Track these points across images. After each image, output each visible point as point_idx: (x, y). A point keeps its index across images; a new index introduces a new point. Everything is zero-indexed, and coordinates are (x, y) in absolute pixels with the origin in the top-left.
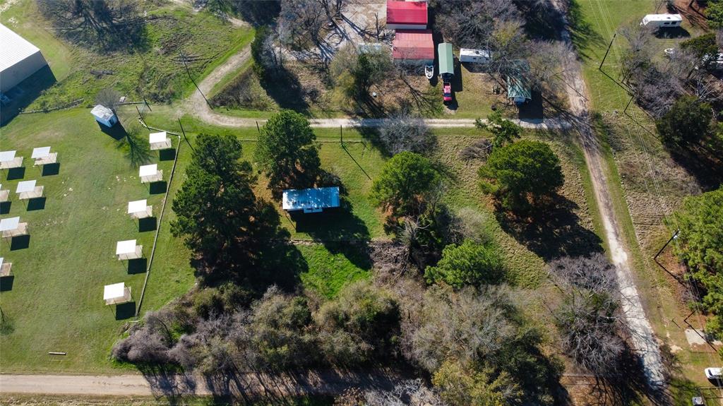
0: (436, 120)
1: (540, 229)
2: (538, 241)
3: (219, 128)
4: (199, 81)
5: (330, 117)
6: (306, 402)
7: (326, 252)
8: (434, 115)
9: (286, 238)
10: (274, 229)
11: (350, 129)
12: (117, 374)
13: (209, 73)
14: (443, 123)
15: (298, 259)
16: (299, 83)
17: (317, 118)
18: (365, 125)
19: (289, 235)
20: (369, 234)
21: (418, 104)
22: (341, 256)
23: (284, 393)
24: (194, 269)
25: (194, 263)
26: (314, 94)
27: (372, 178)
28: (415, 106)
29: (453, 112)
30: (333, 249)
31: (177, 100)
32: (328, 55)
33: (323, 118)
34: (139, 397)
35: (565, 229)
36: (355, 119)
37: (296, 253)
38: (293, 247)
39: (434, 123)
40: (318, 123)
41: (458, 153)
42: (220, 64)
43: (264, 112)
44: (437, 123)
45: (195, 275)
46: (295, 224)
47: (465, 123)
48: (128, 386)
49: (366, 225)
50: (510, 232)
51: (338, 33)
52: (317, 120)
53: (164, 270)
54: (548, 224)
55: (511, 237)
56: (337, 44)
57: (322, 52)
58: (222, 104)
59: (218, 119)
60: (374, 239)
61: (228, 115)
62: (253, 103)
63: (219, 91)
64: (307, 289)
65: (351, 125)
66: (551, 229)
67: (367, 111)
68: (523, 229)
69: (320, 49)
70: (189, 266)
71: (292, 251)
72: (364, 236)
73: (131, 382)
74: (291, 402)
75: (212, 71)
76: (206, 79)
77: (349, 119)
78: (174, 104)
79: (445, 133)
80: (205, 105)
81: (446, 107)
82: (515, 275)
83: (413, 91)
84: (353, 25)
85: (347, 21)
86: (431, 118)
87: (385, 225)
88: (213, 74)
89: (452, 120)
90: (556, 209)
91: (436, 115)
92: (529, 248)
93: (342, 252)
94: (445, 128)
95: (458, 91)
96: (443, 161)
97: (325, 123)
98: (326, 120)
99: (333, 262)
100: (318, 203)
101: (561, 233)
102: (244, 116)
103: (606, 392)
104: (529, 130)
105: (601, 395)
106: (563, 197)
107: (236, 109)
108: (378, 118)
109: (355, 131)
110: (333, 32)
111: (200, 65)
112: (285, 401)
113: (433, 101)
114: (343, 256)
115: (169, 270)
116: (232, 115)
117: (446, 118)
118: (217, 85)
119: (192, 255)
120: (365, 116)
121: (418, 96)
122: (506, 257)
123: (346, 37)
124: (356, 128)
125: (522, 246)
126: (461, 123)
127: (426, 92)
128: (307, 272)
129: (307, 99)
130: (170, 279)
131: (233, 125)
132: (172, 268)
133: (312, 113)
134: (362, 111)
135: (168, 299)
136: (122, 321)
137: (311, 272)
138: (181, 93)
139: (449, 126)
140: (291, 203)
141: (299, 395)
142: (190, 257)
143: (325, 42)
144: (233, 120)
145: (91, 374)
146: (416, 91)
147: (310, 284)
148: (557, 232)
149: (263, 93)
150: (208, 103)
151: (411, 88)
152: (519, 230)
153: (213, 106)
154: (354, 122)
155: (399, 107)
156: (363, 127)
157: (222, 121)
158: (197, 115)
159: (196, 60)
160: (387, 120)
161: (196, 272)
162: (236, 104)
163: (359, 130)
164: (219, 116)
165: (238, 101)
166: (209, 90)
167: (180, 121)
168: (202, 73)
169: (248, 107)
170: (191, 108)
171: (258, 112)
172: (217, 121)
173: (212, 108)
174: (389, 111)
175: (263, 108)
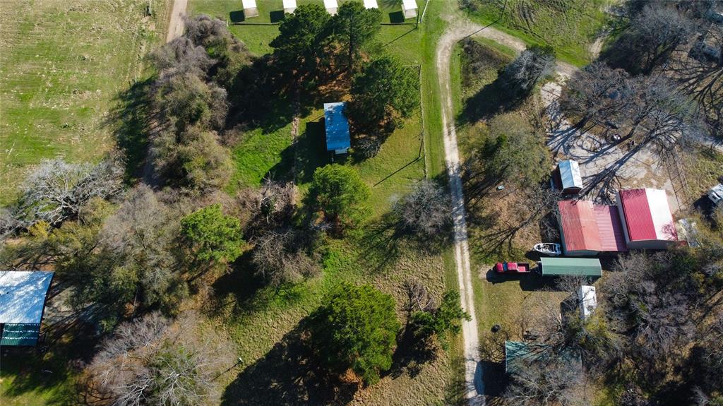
0: (467, 255)
1: (304, 362)
2: (287, 356)
3: (434, 51)
4: (496, 27)
5: (459, 145)
6: (142, 141)
7: (283, 147)
8: (475, 253)
9: (300, 115)
10: (309, 105)
11: (444, 163)
13: (509, 33)
14: (463, 263)
15: (277, 126)
16: (508, 112)
17: (457, 132)
18: (451, 180)
19: (303, 117)
20: (303, 183)
21: (491, 235)
22: (278, 160)
23: (153, 125)
24: (272, 53)
27: (376, 187)
28: (489, 232)
29: (483, 275)
30: (287, 154)
31: (466, 14)
32: (559, 138)
33: (457, 138)
34: (166, 36)
35: (303, 393)
36: (460, 169)
37: (283, 124)
38: (290, 120)
39: (462, 253)
40: (449, 133)
41: (416, 278)
43: (460, 85)
44: (462, 254)
45: (266, 54)
46: (317, 121)
47: (466, 289)
48: (175, 29)
50: (300, 326)
51: (601, 145)
52: (453, 133)
53: (273, 34)
54: (311, 373)
55: (295, 327)
56: (581, 147)
57: (563, 132)
58: (467, 49)
59: (446, 48)
60: (296, 188)
61: (452, 56)
62: (471, 75)
63: (483, 44)
64: (245, 134)
65: (449, 165)
66: (304, 376)
67: (474, 181)
68: (305, 341)
69: (568, 130)
71: (286, 121)
72: (301, 179)
73: (178, 30)
74: (145, 130)
75: (513, 35)
76: (499, 32)
77: (459, 163)
78: (461, 13)
79: (447, 264)
80: (463, 36)
81: (491, 267)
82: (245, 325)
83: (512, 231)
84: (621, 162)
85: (630, 156)
86: (469, 250)
88: (508, 36)
89: (468, 274)
90: (333, 388)
91: (477, 256)
92: (277, 345)
93: (282, 161)
94: (455, 265)
95: (520, 284)
96: (403, 261)
97: (450, 140)
98: (454, 141)
99: (273, 154)
100: (330, 132)
101: (297, 386)
102: (451, 68)
103: (102, 399)
104: (462, 371)
105: (100, 393)
106: (351, 399)
107: (462, 61)
108: (464, 192)
109: (441, 169)
110: (603, 141)
111: (520, 24)
112: (146, 127)
113: (500, 254)
114: (278, 162)
115: (272, 37)
116: (452, 58)
117: (472, 268)
118: (493, 41)
120: (465, 178)
121: (504, 236)
122: (269, 317)
123: (597, 156)
124: (446, 171)
125: (281, 337)
126: (465, 284)
127: (513, 246)
128: (263, 134)
130: (263, 39)
131: (439, 61)
133: (463, 127)
134: (472, 175)
135: (245, 40)
136: (229, 16)
137: (262, 137)
138: (477, 15)
139: (460, 270)
140: (331, 109)
141: (150, 135)
143: (582, 133)
144: (446, 60)
145: (188, 6)
146: (513, 233)
147: (250, 137)
148: (299, 381)
149: (485, 82)
150: (466, 38)
151: (517, 229)
152: (303, 336)
153: (461, 43)
154: (455, 168)
155: (484, 215)
156: (449, 177)
157: (443, 52)
158: (449, 32)
159: (527, 20)
160: (462, 202)
161: (269, 54)
162: (468, 60)
163: (443, 173)
164: (450, 48)
165: (473, 62)
166: (485, 36)
167: (439, 20)
168: (508, 28)
169: (466, 71)
170: (458, 25)
171: (459, 80)
172: (443, 48)
173: (459, 42)
174: (476, 203)
175: (466, 83)
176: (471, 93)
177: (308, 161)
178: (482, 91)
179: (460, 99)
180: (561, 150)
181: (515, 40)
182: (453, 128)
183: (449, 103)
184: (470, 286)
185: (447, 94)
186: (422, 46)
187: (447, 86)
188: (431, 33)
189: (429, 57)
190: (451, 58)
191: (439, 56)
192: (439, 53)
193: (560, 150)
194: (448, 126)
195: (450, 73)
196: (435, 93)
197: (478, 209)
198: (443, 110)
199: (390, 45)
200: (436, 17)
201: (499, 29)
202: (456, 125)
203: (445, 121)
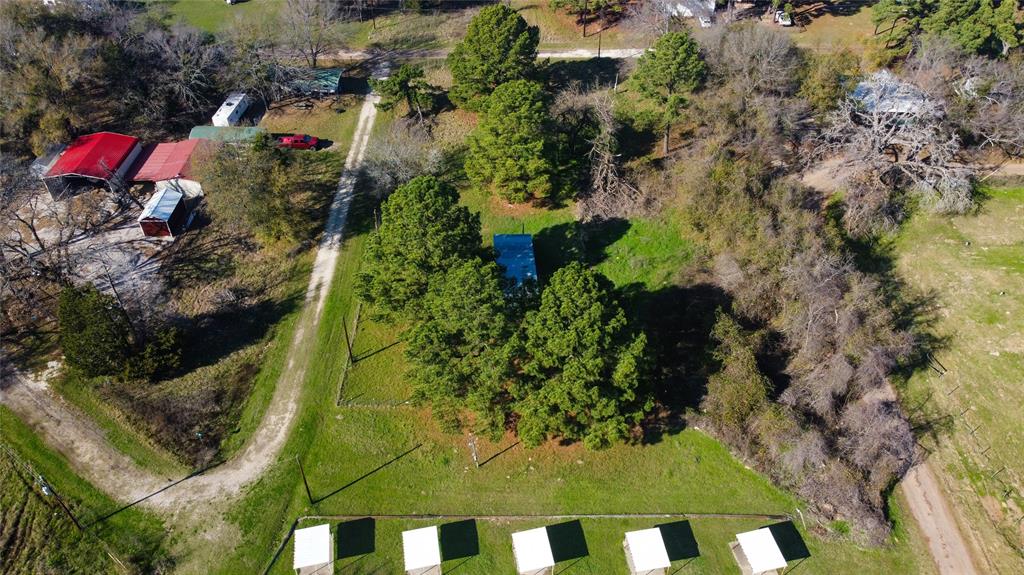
0: (349, 160)
4: (110, 504)
5: (310, 271)
11: (343, 247)
12: (918, 527)
13: (88, 486)
14: (357, 153)
16: (196, 316)
17: (306, 288)
18: (340, 230)
20: (567, 224)
22: (609, 250)
24: (665, 436)
25: (651, 436)
26: (239, 293)
28: (311, 177)
29: (336, 145)
31: (165, 545)
33: (309, 280)
34: (939, 482)
36: (320, 242)
39: (354, 161)
40: (318, 287)
42: (61, 465)
43: (265, 368)
44: (356, 159)
45: (677, 432)
48: (928, 503)
49: (550, 226)
52: (312, 285)
53: (677, 488)
58: (214, 442)
59: (259, 450)
60: (577, 218)
61: (253, 430)
62: (232, 388)
63: (166, 456)
65: (336, 246)
70: (659, 446)
72: (572, 228)
73: (920, 499)
75: (80, 481)
76: (108, 489)
78: (177, 550)
80: (201, 480)
81: (324, 149)
86: (344, 163)
87: (550, 209)
89: (354, 145)
91: (338, 159)
100: (526, 256)
102: (268, 400)
107: (238, 416)
109: (353, 242)
114: (610, 247)
115: (675, 479)
116: (257, 423)
117: (347, 150)
118: (140, 464)
119: (633, 445)
120: (319, 229)
124: (343, 240)
126: (362, 139)
129: (251, 302)
130: (696, 474)
131: (288, 416)
132: (671, 474)
133: (291, 295)
135: (739, 470)
136: (808, 543)
139: (363, 149)
142: (640, 446)
144: (273, 418)
149: (211, 371)
150: (201, 472)
153: (219, 461)
154: (329, 242)
155: (309, 193)
156: (342, 232)
157: (271, 439)
158: (236, 490)
159: (16, 524)
160: (335, 206)
161: (671, 433)
162: (222, 419)
163: (350, 237)
164: (251, 448)
165: (215, 415)
166: (151, 479)
167: (247, 525)
168: (79, 502)
169: (238, 396)
170: (205, 508)
171: (261, 377)
172: (265, 451)
173: (224, 462)
174: (315, 204)
175: (250, 370)
176: (249, 352)
177: (562, 248)
178: (226, 353)
179: (276, 339)
180: (144, 259)
181: (86, 468)
182: (310, 295)
183: (300, 335)
184: (356, 137)
185: (299, 349)
186: (316, 455)
187: (291, 363)
188: (279, 490)
189: (308, 428)
190: (259, 423)
191: (283, 430)
192: (281, 436)
193: (146, 259)
194: (316, 298)
195: (274, 389)
196: (322, 353)
197: (314, 198)
198: (315, 323)
199: (391, 457)
200: (250, 536)
201: (106, 497)
202: (303, 298)
203: (320, 305)
